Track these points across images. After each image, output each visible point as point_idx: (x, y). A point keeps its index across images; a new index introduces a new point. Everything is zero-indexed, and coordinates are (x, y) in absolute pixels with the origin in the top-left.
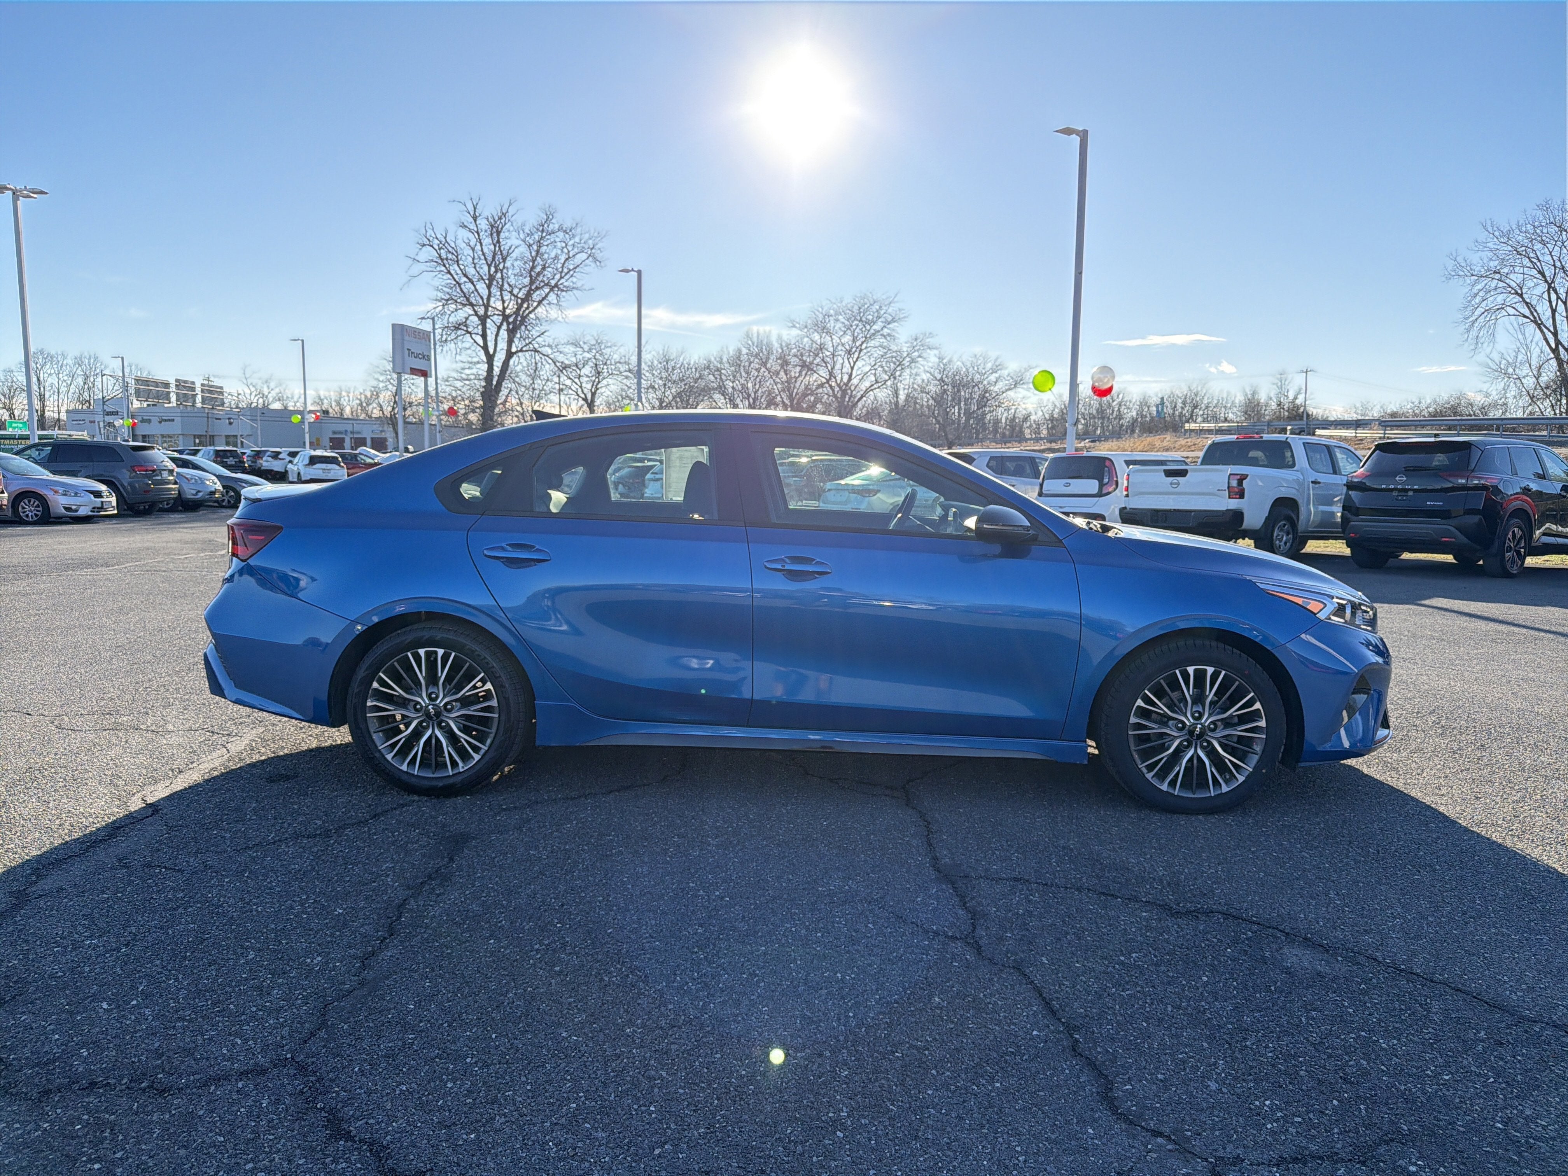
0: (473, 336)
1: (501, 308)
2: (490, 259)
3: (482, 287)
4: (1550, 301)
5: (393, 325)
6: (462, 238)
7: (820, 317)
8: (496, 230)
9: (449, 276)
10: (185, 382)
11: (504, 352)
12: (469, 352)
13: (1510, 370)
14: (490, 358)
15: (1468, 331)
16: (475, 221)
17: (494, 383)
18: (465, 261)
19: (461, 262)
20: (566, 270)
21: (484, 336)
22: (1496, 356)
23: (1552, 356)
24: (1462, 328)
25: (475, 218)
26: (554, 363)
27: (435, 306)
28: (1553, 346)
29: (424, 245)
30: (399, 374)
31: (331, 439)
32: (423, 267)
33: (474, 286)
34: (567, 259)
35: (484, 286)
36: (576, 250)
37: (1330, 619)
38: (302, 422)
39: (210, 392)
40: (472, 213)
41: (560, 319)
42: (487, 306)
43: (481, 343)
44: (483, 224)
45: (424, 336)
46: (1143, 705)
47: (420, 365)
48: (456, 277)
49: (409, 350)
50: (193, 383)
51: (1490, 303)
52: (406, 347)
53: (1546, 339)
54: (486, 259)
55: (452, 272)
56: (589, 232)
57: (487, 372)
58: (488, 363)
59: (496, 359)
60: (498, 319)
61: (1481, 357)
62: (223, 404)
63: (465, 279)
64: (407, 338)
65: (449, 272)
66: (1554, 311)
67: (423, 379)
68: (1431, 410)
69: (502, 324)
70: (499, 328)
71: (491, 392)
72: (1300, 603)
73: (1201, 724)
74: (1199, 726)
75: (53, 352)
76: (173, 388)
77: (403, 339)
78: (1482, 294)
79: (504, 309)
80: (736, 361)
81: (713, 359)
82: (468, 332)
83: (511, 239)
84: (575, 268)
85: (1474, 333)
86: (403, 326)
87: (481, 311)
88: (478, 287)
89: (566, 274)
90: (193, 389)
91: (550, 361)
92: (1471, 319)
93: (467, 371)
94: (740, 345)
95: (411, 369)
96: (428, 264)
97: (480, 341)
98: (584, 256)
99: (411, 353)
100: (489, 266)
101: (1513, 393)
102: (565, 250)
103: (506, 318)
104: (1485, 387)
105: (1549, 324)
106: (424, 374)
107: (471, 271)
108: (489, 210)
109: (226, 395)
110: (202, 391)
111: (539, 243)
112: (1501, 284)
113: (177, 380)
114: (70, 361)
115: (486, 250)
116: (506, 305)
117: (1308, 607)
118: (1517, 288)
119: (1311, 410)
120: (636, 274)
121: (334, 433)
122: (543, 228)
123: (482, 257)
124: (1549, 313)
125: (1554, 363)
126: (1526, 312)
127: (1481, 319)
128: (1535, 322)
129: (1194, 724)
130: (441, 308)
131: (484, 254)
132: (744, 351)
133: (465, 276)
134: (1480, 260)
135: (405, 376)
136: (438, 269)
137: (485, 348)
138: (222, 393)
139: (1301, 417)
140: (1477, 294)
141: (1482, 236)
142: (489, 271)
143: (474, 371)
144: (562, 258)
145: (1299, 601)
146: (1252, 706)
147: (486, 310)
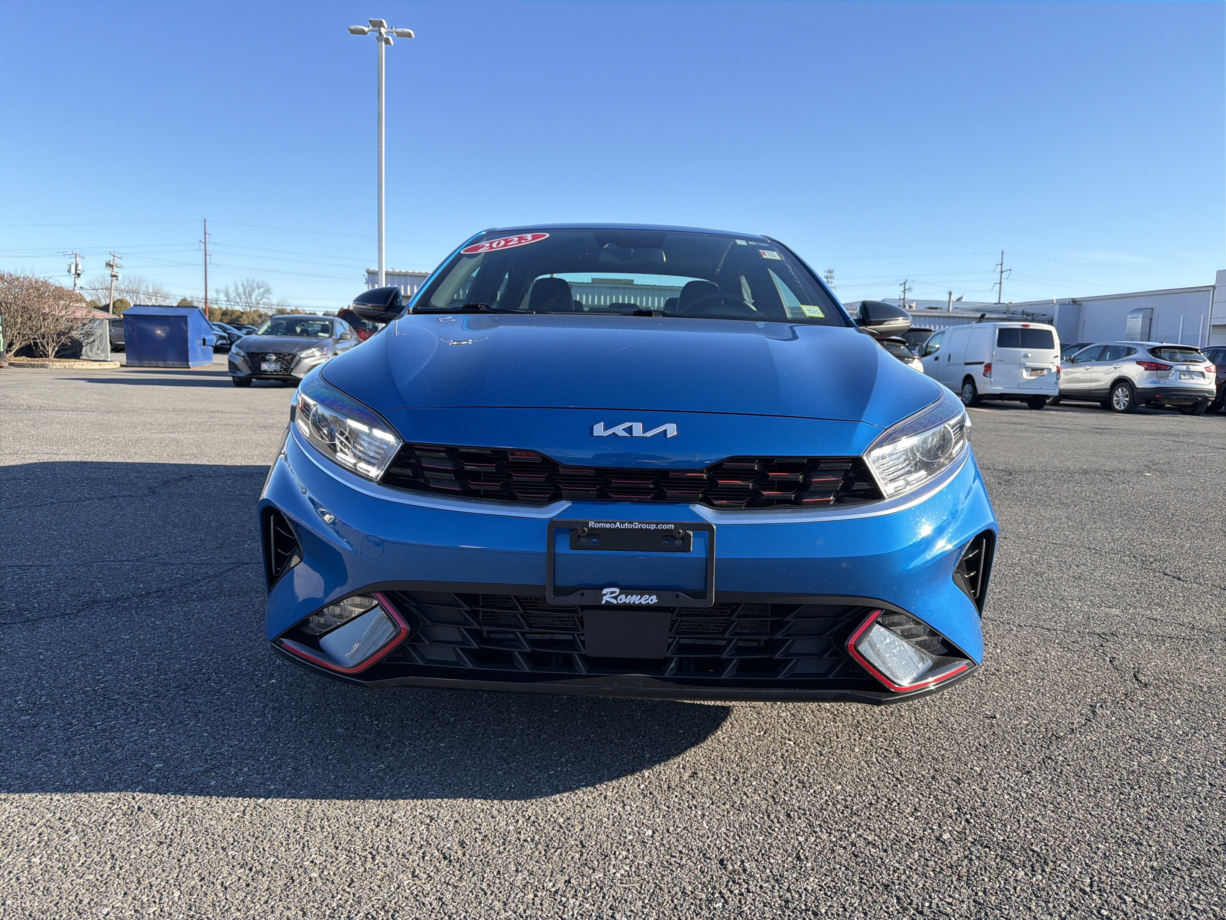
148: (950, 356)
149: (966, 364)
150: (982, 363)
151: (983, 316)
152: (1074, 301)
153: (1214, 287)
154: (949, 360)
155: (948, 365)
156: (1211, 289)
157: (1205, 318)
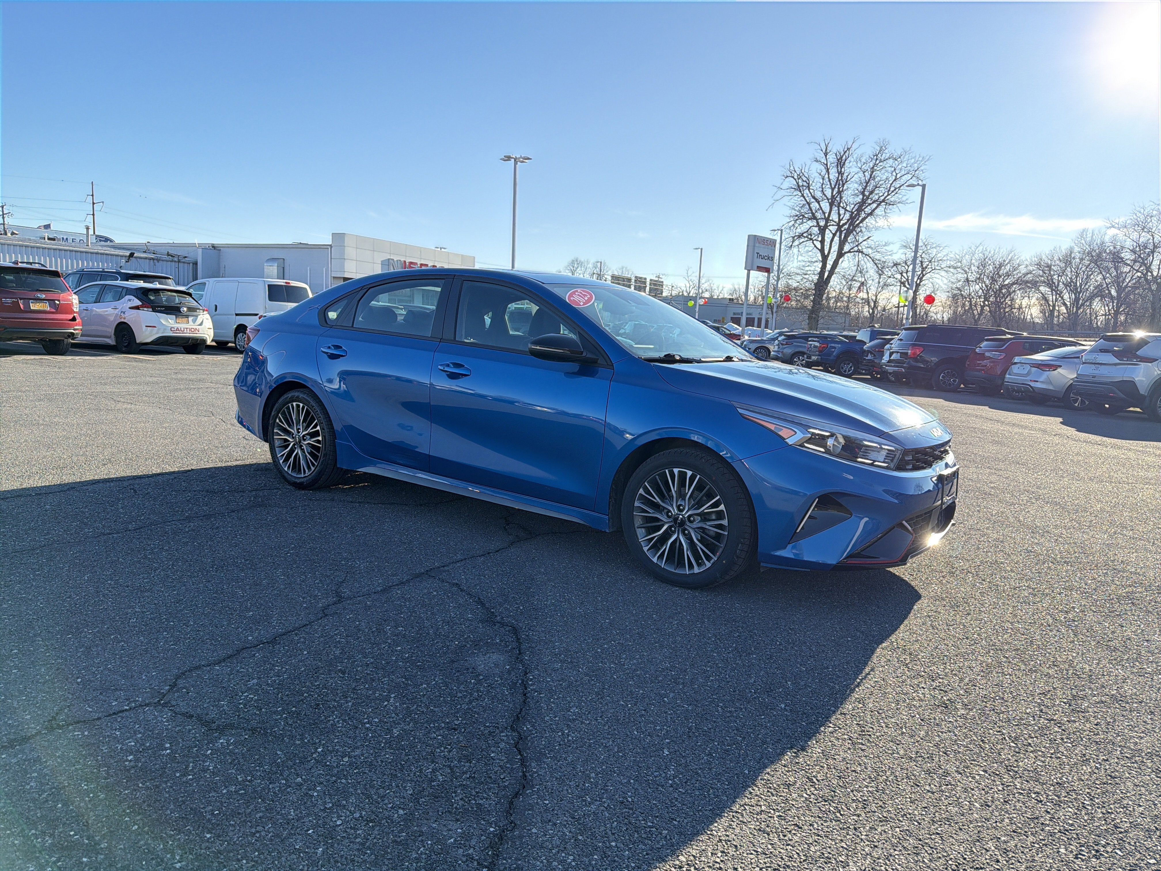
0: (815, 242)
1: (837, 220)
2: (833, 184)
3: (826, 206)
5: (749, 236)
6: (815, 172)
7: (1142, 217)
8: (841, 163)
9: (802, 198)
10: (641, 278)
11: (836, 253)
12: (810, 253)
14: (825, 258)
16: (826, 156)
17: (826, 276)
18: (816, 186)
19: (811, 188)
20: (892, 189)
21: (822, 242)
25: (826, 154)
26: (873, 260)
27: (789, 220)
29: (787, 177)
30: (749, 271)
31: (732, 318)
32: (784, 193)
33: (819, 204)
34: (895, 180)
35: (828, 204)
36: (903, 173)
37: (802, 445)
38: (695, 305)
39: (655, 285)
40: (824, 151)
41: (886, 227)
42: (827, 220)
43: (819, 246)
44: (832, 158)
45: (772, 243)
46: (643, 493)
47: (765, 264)
48: (807, 199)
49: (758, 253)
50: (645, 279)
52: (756, 251)
54: (831, 184)
55: (805, 195)
56: (915, 157)
57: (821, 268)
58: (822, 261)
59: (829, 258)
60: (834, 229)
62: (662, 293)
63: (813, 200)
64: (757, 245)
65: (803, 196)
67: (766, 274)
69: (836, 232)
70: (834, 235)
71: (822, 284)
72: (773, 429)
73: (682, 515)
74: (681, 516)
75: (582, 260)
76: (633, 281)
77: (754, 246)
79: (840, 220)
80: (1067, 260)
81: (1044, 257)
82: (811, 239)
83: (851, 168)
84: (900, 187)
86: (755, 236)
87: (822, 223)
88: (822, 205)
89: (893, 192)
90: (645, 283)
91: (870, 260)
93: (807, 269)
94: (1073, 244)
95: (758, 267)
96: (788, 190)
97: (819, 245)
98: (910, 176)
99: (759, 255)
100: (833, 189)
102: (894, 174)
103: (839, 227)
106: (768, 270)
107: (818, 195)
108: (836, 147)
109: (664, 287)
110: (650, 284)
111: (873, 170)
113: (636, 277)
114: (590, 265)
115: (831, 177)
116: (841, 217)
117: (780, 433)
120: (921, 188)
121: (734, 314)
122: (877, 158)
123: (829, 183)
129: (677, 514)
130: (793, 222)
131: (830, 181)
132: (1076, 249)
133: (814, 197)
135: (752, 272)
136: (795, 193)
137: (822, 251)
138: (662, 286)
142: (832, 193)
143: (812, 268)
144: (892, 179)
145: (772, 427)
146: (718, 507)
147: (827, 222)
148: (216, 306)
149: (237, 315)
150: (256, 315)
151: (132, 255)
152: (214, 247)
153: (331, 246)
154: (216, 310)
155: (215, 315)
156: (329, 247)
157: (327, 270)
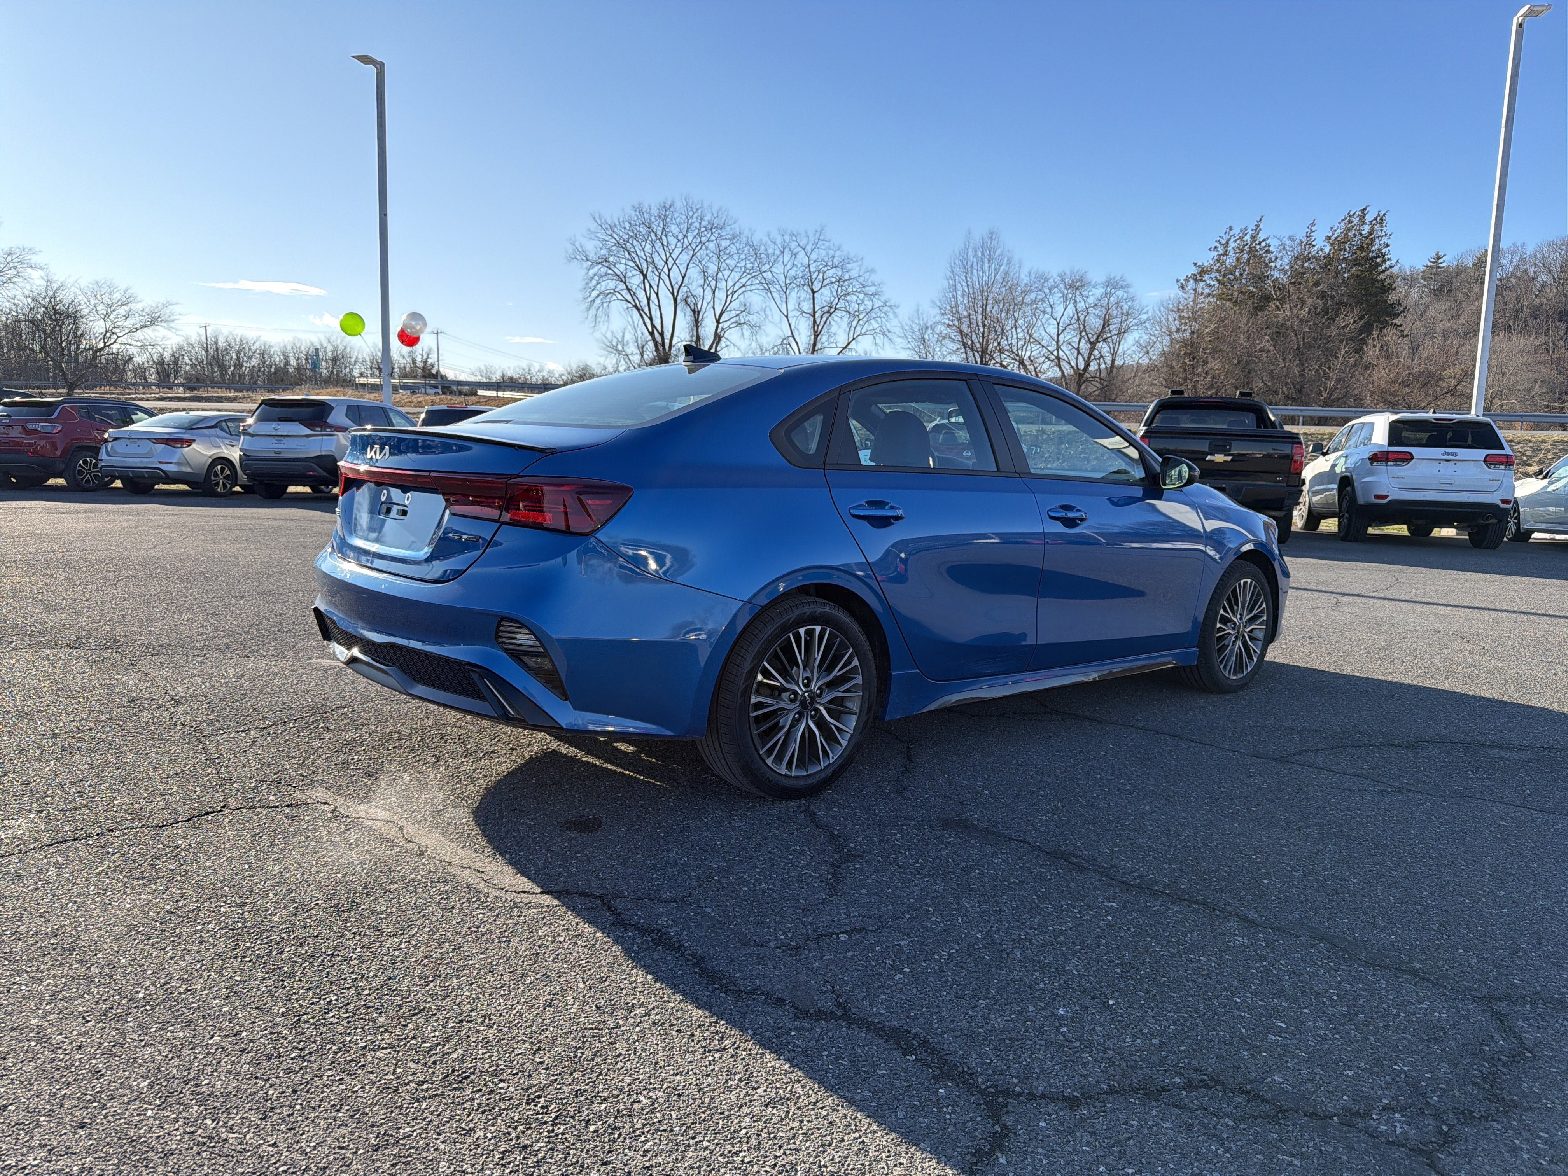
4: (645, 291)
13: (620, 347)
15: (589, 309)
22: (609, 335)
23: (650, 338)
24: (584, 306)
28: (650, 330)
51: (603, 286)
53: (645, 323)
61: (597, 335)
66: (649, 299)
68: (564, 378)
78: (596, 278)
85: (592, 312)
92: (590, 299)
101: (623, 367)
104: (602, 360)
105: (646, 310)
112: (610, 272)
118: (622, 276)
119: (443, 371)
124: (645, 301)
125: (651, 344)
126: (629, 298)
127: (598, 301)
128: (636, 306)
134: (592, 248)
139: (435, 376)
140: (592, 278)
141: (593, 226)
